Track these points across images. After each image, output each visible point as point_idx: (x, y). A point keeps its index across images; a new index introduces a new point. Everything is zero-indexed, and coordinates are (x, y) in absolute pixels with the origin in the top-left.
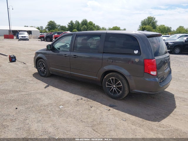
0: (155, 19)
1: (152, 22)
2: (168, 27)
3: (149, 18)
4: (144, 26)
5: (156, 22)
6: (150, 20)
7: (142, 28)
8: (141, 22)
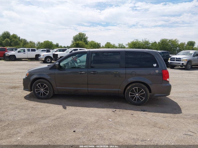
0: (85, 35)
1: (83, 38)
2: (97, 43)
3: (80, 34)
4: (78, 42)
5: (87, 38)
6: (81, 36)
7: (76, 43)
8: (73, 37)
